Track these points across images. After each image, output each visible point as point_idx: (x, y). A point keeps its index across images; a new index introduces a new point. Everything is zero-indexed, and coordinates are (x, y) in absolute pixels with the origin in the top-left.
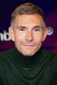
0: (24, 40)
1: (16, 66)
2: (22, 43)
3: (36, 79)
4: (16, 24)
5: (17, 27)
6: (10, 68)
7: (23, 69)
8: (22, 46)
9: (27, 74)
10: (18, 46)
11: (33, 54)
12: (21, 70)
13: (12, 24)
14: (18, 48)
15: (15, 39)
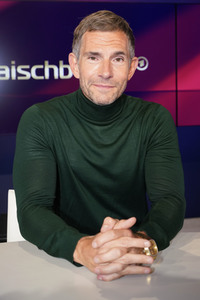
0: (96, 77)
1: (80, 122)
2: (92, 83)
3: (115, 147)
4: (82, 48)
5: (85, 54)
7: (91, 129)
8: (92, 88)
9: (99, 138)
10: (85, 85)
11: (111, 102)
12: (88, 129)
13: (76, 48)
14: (85, 91)
15: (80, 74)
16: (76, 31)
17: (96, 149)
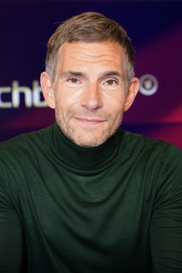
0: (77, 106)
1: (58, 171)
2: (72, 114)
3: (107, 206)
4: (59, 65)
5: (62, 74)
6: (41, 176)
7: (73, 180)
8: (73, 123)
9: (84, 192)
10: (63, 120)
11: (99, 142)
12: (69, 181)
13: (50, 65)
14: (63, 126)
15: (56, 102)
16: (51, 42)
17: (79, 208)
